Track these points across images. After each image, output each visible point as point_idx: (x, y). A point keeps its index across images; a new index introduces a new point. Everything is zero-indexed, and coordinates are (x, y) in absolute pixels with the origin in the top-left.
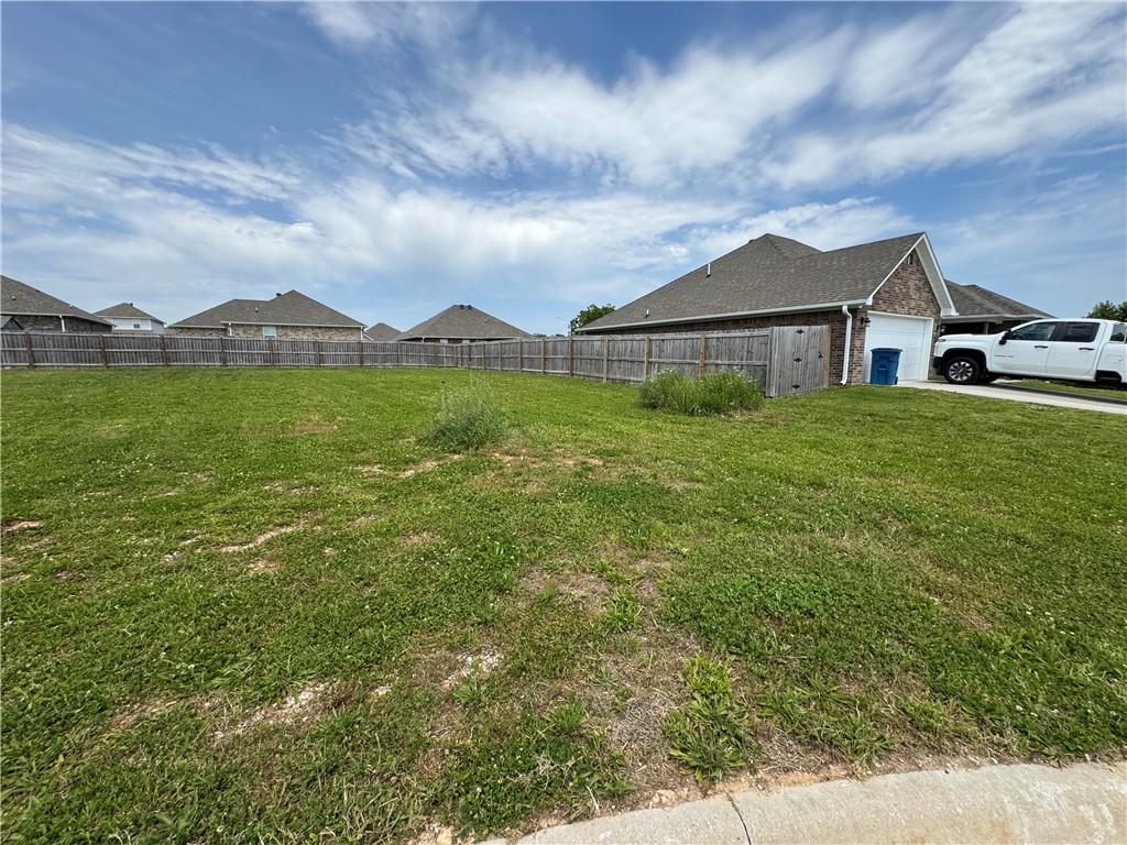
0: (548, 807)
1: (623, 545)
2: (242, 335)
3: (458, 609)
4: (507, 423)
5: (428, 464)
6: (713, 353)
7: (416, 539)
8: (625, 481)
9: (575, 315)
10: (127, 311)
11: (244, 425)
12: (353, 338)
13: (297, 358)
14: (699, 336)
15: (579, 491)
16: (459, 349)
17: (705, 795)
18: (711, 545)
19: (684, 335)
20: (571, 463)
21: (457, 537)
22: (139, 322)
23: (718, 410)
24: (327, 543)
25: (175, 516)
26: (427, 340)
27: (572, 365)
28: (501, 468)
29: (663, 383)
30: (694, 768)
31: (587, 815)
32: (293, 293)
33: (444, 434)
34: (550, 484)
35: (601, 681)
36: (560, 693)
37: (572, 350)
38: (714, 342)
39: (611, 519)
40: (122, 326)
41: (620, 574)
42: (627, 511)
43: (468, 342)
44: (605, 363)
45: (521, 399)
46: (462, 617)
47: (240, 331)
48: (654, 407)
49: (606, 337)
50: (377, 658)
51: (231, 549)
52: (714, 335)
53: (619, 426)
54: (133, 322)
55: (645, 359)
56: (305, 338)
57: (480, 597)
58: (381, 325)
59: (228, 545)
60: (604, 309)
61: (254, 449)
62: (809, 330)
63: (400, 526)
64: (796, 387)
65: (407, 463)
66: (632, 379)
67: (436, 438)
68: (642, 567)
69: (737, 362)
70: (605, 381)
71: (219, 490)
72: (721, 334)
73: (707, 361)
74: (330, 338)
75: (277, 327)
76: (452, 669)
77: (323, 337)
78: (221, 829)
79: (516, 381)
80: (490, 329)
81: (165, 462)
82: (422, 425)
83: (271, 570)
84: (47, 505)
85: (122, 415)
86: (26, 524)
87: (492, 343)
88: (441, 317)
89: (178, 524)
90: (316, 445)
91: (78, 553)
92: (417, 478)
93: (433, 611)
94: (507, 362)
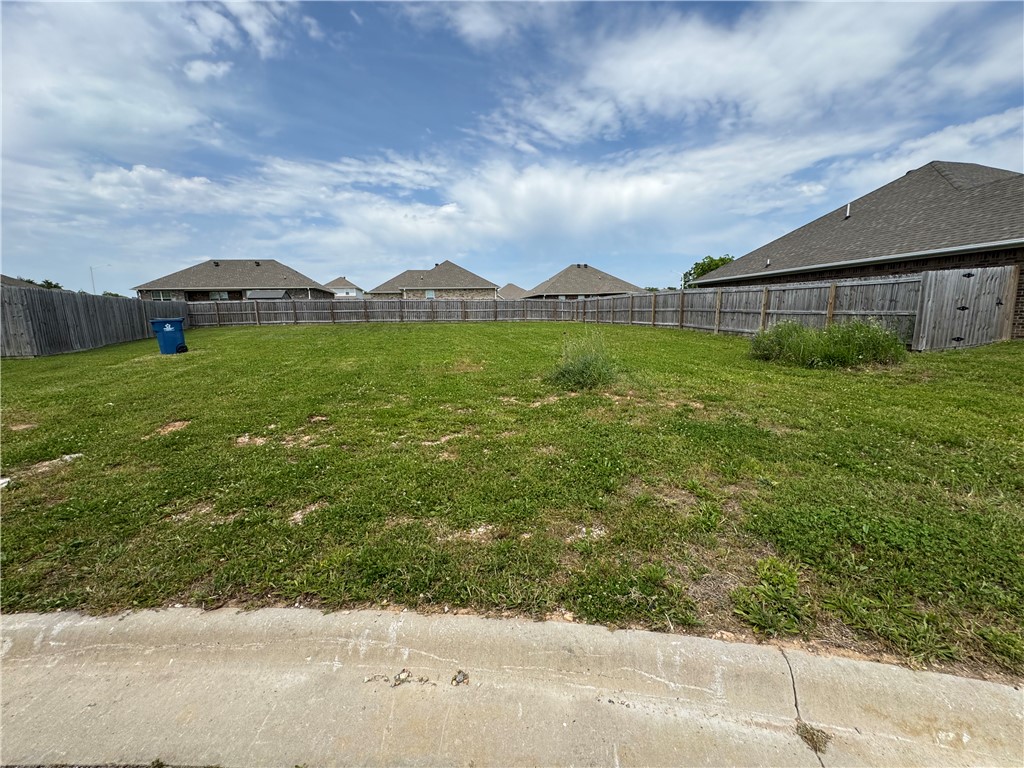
0: (636, 618)
1: (714, 472)
2: (413, 298)
3: (576, 498)
4: (616, 368)
5: (551, 398)
6: (845, 303)
7: (544, 450)
8: (724, 423)
9: (689, 267)
10: (342, 282)
11: (421, 364)
12: (489, 297)
13: (449, 315)
14: (828, 285)
15: (678, 427)
16: (576, 305)
17: (760, 642)
18: (803, 482)
19: (810, 285)
20: (673, 404)
21: (574, 452)
22: (349, 291)
23: (844, 363)
24: (484, 446)
25: (393, 420)
26: (547, 297)
27: (682, 318)
28: (610, 405)
29: (779, 335)
30: (753, 624)
31: (664, 630)
32: (447, 263)
33: (564, 376)
34: (652, 420)
35: (683, 559)
36: (650, 560)
37: (683, 303)
38: (848, 291)
39: (706, 451)
40: (340, 294)
41: (709, 493)
42: (722, 447)
43: (583, 298)
44: (717, 315)
45: (630, 349)
46: (579, 503)
47: (411, 295)
48: (767, 358)
49: (720, 290)
50: (523, 517)
51: (427, 443)
52: (847, 284)
53: (725, 375)
54: (345, 291)
55: (762, 310)
56: (455, 298)
57: (593, 492)
58: (510, 285)
59: (425, 441)
60: (721, 260)
61: (431, 382)
62: (983, 273)
63: (533, 440)
64: (958, 339)
65: (535, 397)
66: (747, 330)
67: (557, 378)
68: (730, 490)
69: (875, 312)
70: (716, 332)
71: (414, 407)
72: (856, 282)
73: (837, 312)
74: (472, 298)
75: (435, 290)
76: (572, 532)
77: (467, 298)
78: (448, 579)
79: (627, 333)
80: (604, 285)
81: (380, 387)
82: (546, 369)
83: (453, 458)
84: (327, 408)
85: (351, 355)
86: (320, 418)
87: (605, 298)
88: (560, 276)
89: (395, 425)
90: (470, 380)
91: (348, 436)
92: (543, 408)
93: (558, 496)
94: (618, 315)
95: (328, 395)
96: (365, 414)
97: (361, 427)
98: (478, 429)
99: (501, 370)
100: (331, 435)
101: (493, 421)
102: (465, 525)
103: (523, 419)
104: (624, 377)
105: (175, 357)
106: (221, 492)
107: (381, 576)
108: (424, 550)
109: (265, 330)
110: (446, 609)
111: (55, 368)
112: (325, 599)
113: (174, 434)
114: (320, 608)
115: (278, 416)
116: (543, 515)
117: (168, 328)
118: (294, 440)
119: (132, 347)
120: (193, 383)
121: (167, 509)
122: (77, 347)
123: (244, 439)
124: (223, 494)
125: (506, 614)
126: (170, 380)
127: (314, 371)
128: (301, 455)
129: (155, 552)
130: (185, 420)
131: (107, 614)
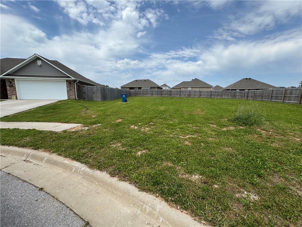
2: (184, 90)
3: (242, 175)
5: (231, 128)
7: (227, 149)
11: (184, 110)
12: (209, 90)
13: (195, 95)
16: (244, 93)
20: (298, 140)
24: (202, 142)
25: (172, 127)
26: (232, 90)
28: (260, 134)
32: (196, 79)
34: (286, 146)
40: (164, 88)
43: (247, 90)
45: (270, 111)
50: (215, 177)
54: (166, 87)
56: (197, 90)
57: (251, 175)
58: (217, 86)
59: (181, 136)
61: (186, 116)
65: (224, 126)
67: (235, 120)
71: (179, 124)
74: (203, 90)
75: (191, 87)
76: (239, 192)
77: (201, 90)
78: (181, 195)
79: (268, 104)
80: (257, 86)
81: (170, 116)
82: (230, 116)
83: (190, 144)
84: (154, 120)
85: (164, 105)
86: (152, 123)
87: (258, 90)
88: (238, 82)
89: (172, 129)
90: (199, 117)
91: (158, 130)
92: (227, 131)
93: (233, 172)
94: (264, 97)
95: (155, 117)
96: (164, 124)
97: (162, 128)
98: (200, 135)
99: (211, 114)
100: (154, 129)
101: (206, 133)
102: (191, 173)
103: (219, 134)
104: (268, 123)
105: (124, 103)
106: (124, 140)
107: (158, 184)
108: (174, 179)
109: (144, 97)
110: (179, 208)
111: (103, 104)
112: (140, 185)
113: (119, 122)
114: (138, 188)
115: (141, 121)
116: (225, 179)
117: (124, 96)
118: (144, 129)
119: (117, 100)
120: (126, 110)
121: (111, 142)
122: (108, 99)
123: (133, 126)
124: (124, 141)
125: (203, 222)
126: (122, 108)
127: (153, 109)
128: (145, 133)
129: (105, 154)
130: (122, 119)
131: (91, 169)
